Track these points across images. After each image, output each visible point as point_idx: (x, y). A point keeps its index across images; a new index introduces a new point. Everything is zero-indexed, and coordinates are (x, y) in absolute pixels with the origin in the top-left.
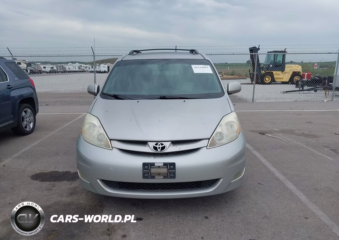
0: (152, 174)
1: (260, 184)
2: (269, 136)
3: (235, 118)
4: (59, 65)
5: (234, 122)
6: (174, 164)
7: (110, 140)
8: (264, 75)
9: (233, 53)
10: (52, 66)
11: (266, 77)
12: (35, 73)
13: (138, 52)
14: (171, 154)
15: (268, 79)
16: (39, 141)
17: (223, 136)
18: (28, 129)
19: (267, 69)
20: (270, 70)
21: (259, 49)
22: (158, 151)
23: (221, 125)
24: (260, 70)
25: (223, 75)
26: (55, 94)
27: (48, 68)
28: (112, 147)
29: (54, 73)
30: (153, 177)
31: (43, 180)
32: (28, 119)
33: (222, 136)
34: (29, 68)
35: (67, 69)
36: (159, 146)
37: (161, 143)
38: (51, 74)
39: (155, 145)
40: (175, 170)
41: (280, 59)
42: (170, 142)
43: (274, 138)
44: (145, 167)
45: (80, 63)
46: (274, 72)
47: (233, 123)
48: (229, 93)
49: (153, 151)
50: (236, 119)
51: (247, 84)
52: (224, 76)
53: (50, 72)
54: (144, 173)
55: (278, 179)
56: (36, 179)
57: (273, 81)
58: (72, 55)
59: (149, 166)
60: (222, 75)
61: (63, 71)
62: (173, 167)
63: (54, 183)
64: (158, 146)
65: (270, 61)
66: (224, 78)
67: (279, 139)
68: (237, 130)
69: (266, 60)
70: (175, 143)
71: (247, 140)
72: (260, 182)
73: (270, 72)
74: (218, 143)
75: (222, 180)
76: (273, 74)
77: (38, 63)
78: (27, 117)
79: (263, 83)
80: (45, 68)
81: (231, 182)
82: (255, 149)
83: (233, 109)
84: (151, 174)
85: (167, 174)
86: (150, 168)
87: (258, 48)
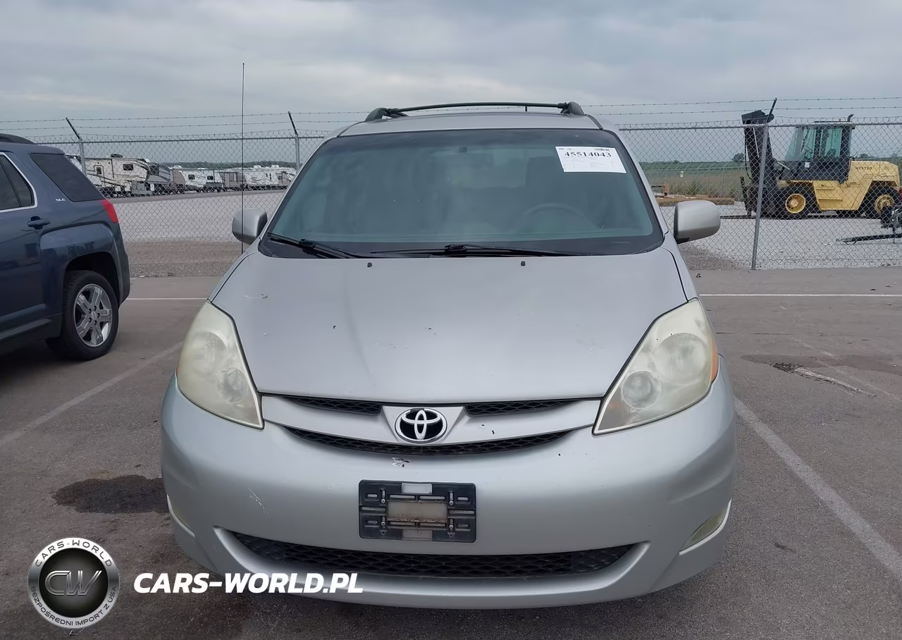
0: (391, 523)
1: (783, 548)
2: (808, 377)
3: (698, 323)
4: (228, 170)
5: (696, 339)
6: (468, 491)
7: (261, 395)
8: (785, 192)
9: (693, 125)
10: (210, 173)
11: (791, 198)
12: (168, 192)
13: (395, 113)
14: (462, 450)
15: (796, 204)
16: (116, 379)
17: (653, 391)
18: (93, 343)
19: (796, 175)
20: (804, 179)
21: (771, 117)
22: (416, 438)
23: (647, 350)
24: (774, 179)
25: (666, 194)
26: (203, 245)
27: (201, 179)
28: (263, 421)
29: (216, 190)
30: (397, 534)
31: (88, 508)
32: (94, 315)
33: (649, 385)
34: (153, 178)
35: (249, 182)
36: (421, 422)
37: (427, 409)
38: (210, 193)
39: (409, 416)
40: (473, 512)
41: (833, 144)
42: (460, 409)
43: (821, 381)
44: (369, 495)
45: (282, 164)
46: (816, 184)
47: (692, 343)
48: (679, 237)
49: (399, 439)
50: (703, 328)
51: (732, 217)
52: (668, 196)
53: (206, 189)
54: (365, 517)
55: (846, 533)
56: (70, 503)
57: (812, 210)
58: (236, 137)
59: (384, 493)
60: (663, 195)
61: (238, 185)
62: (466, 499)
63: (119, 516)
64: (416, 422)
65: (803, 151)
66: (669, 200)
67: (838, 384)
68: (705, 368)
69: (792, 147)
70: (477, 410)
71: (739, 389)
72: (782, 542)
73: (804, 184)
74: (634, 414)
75: (645, 548)
76: (813, 189)
77: (175, 167)
78: (93, 308)
79: (782, 214)
80: (191, 177)
81: (682, 553)
82: (764, 420)
83: (691, 293)
84: (388, 523)
85: (447, 525)
86: (387, 503)
87: (767, 113)
